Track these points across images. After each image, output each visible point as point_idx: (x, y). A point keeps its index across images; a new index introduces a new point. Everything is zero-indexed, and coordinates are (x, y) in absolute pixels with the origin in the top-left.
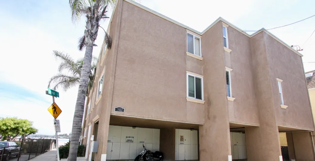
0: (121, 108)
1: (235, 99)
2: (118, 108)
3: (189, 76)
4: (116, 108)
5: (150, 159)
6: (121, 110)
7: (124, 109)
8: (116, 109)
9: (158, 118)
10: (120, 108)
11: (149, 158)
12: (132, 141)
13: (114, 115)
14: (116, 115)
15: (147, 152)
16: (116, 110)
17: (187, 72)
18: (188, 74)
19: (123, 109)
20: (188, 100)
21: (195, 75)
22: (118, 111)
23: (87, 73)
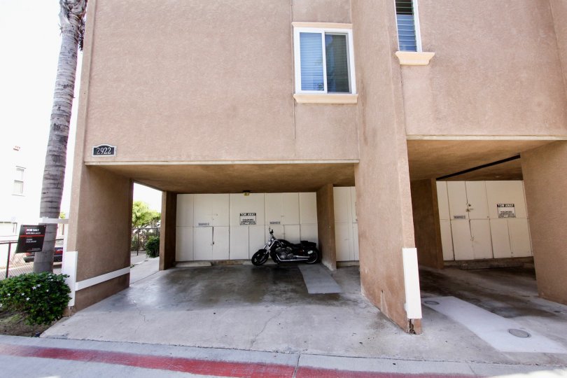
0: (107, 147)
1: (432, 54)
2: (100, 147)
3: (301, 34)
4: (95, 149)
5: (286, 259)
6: (108, 151)
7: (115, 147)
8: (97, 151)
9: (207, 159)
10: (104, 147)
11: (283, 257)
12: (252, 222)
13: (94, 164)
14: (99, 164)
15: (276, 243)
16: (95, 154)
17: (293, 23)
18: (299, 29)
19: (113, 149)
20: (298, 101)
21: (323, 29)
22: (100, 153)
23: (62, 87)
